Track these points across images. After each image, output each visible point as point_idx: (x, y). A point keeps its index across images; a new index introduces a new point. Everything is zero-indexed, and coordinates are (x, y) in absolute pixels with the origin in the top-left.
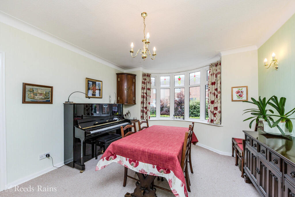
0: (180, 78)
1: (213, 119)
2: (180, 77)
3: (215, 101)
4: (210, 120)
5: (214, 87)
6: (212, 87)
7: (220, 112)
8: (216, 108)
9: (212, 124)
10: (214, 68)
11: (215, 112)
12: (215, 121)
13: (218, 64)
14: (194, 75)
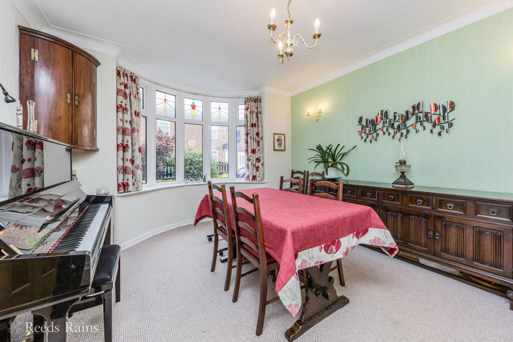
0: (195, 106)
1: (255, 174)
2: (193, 103)
3: (257, 150)
4: (251, 177)
5: (255, 130)
6: (252, 130)
7: (263, 165)
8: (258, 160)
9: (255, 182)
10: (253, 104)
11: (257, 164)
12: (259, 176)
13: (257, 100)
14: (218, 107)
